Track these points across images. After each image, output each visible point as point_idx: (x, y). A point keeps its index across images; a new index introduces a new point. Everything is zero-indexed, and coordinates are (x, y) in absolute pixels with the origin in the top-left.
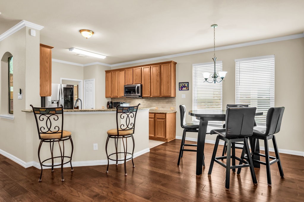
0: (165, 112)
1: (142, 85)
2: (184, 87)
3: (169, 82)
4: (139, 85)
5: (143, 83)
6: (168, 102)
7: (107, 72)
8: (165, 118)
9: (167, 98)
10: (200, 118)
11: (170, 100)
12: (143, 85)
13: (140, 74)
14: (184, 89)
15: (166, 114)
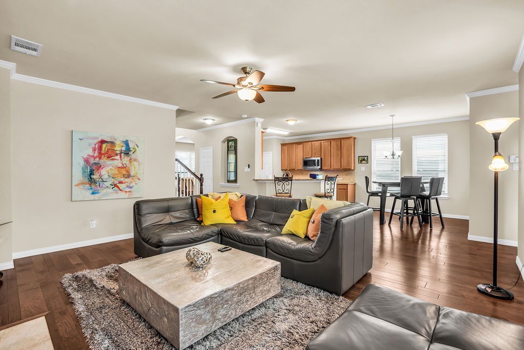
0: (347, 183)
1: (321, 159)
2: (364, 160)
3: (349, 156)
4: (319, 158)
5: (323, 157)
6: (347, 175)
7: (283, 145)
8: (347, 189)
9: (348, 170)
10: (382, 185)
11: (349, 172)
12: (323, 158)
13: (319, 148)
14: (363, 162)
15: (347, 185)
